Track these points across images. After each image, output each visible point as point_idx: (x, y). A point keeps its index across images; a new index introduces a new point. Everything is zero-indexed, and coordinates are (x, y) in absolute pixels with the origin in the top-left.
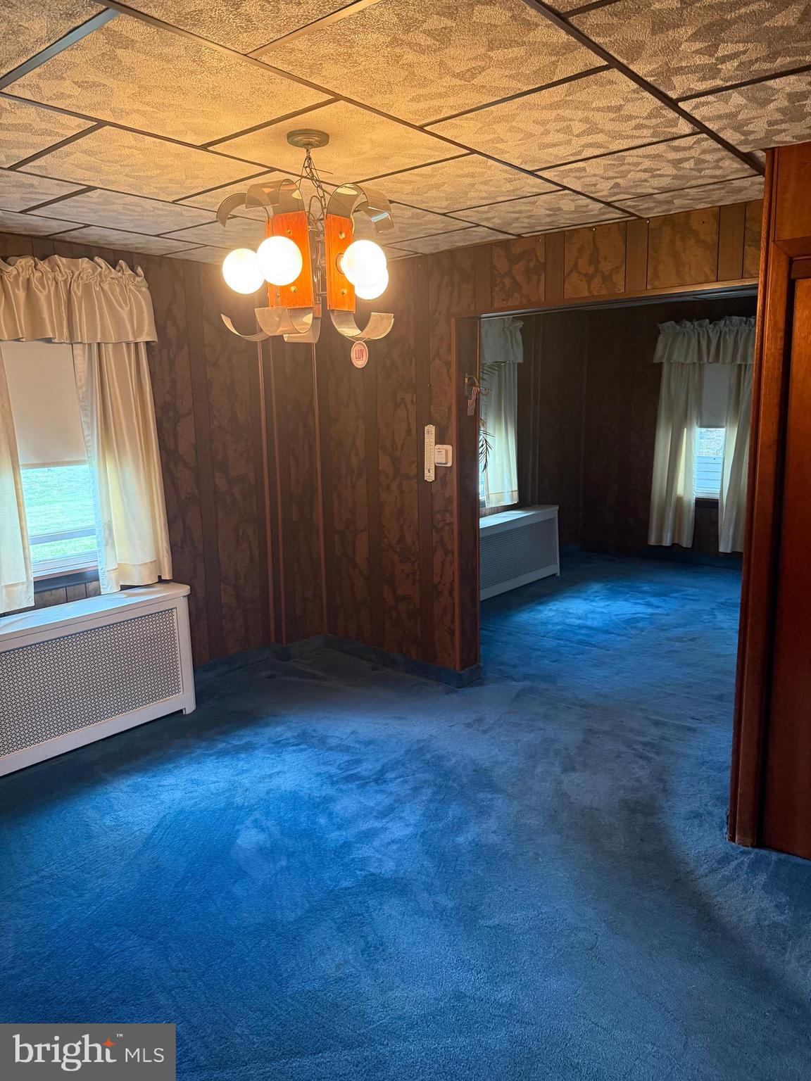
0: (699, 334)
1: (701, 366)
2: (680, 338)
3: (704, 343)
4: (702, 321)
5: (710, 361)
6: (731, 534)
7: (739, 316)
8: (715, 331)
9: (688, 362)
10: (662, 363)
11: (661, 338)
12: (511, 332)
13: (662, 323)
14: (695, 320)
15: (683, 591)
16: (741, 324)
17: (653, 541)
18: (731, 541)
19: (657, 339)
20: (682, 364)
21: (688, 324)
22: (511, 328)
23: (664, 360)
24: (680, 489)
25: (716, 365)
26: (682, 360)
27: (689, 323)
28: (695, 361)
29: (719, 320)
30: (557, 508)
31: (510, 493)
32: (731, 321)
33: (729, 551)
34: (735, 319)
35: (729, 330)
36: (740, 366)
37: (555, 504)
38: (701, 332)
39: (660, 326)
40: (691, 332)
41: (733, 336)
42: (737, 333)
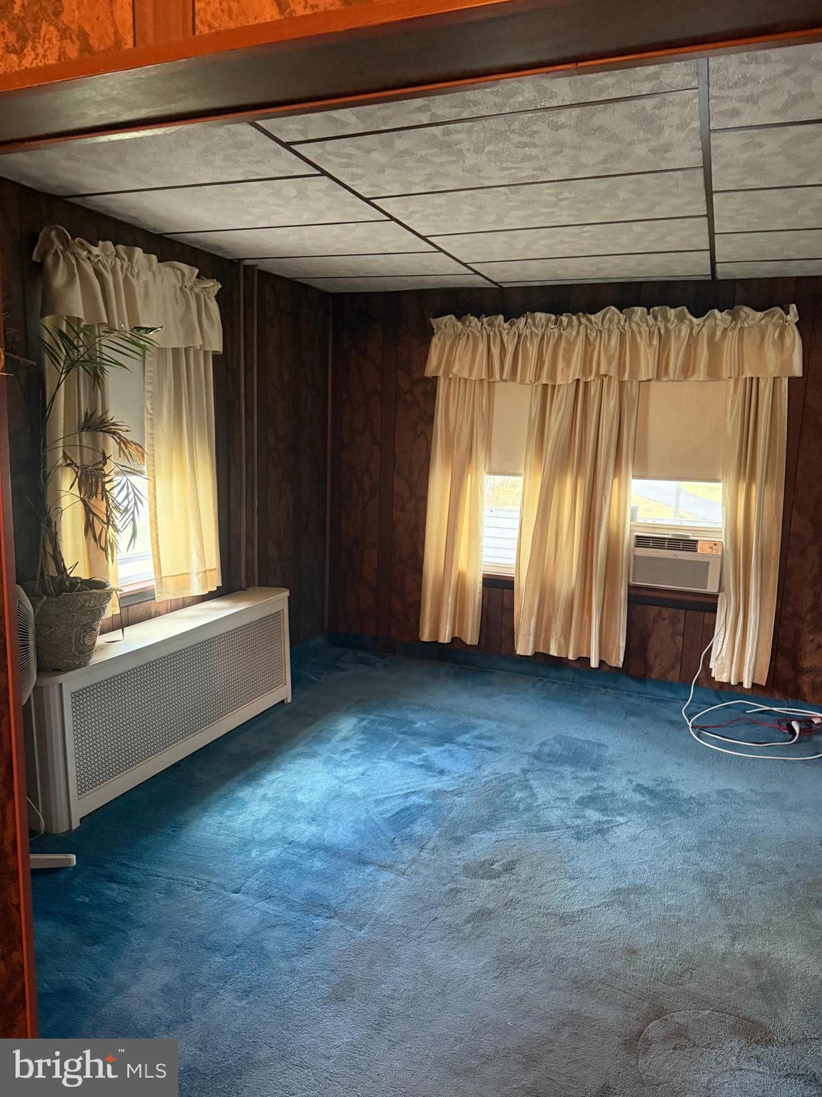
0: (489, 336)
1: (491, 385)
2: (463, 342)
3: (496, 351)
4: (493, 317)
5: (504, 377)
6: (532, 630)
7: (546, 312)
8: (512, 333)
9: (473, 378)
10: (437, 377)
11: (435, 340)
12: (197, 296)
13: (435, 317)
14: (483, 315)
15: (475, 728)
16: (547, 325)
17: (426, 636)
18: (532, 638)
19: (430, 342)
20: (465, 380)
21: (474, 320)
22: (197, 290)
23: (440, 374)
24: (462, 562)
25: (510, 384)
26: (465, 375)
27: (476, 320)
28: (484, 377)
29: (518, 317)
30: (287, 593)
31: (201, 575)
32: (534, 320)
33: (530, 654)
34: (541, 316)
35: (532, 333)
36: (545, 386)
37: (284, 586)
38: (492, 334)
39: (435, 322)
40: (478, 334)
41: (536, 341)
42: (543, 336)
